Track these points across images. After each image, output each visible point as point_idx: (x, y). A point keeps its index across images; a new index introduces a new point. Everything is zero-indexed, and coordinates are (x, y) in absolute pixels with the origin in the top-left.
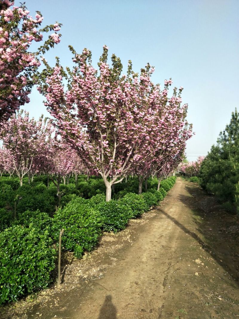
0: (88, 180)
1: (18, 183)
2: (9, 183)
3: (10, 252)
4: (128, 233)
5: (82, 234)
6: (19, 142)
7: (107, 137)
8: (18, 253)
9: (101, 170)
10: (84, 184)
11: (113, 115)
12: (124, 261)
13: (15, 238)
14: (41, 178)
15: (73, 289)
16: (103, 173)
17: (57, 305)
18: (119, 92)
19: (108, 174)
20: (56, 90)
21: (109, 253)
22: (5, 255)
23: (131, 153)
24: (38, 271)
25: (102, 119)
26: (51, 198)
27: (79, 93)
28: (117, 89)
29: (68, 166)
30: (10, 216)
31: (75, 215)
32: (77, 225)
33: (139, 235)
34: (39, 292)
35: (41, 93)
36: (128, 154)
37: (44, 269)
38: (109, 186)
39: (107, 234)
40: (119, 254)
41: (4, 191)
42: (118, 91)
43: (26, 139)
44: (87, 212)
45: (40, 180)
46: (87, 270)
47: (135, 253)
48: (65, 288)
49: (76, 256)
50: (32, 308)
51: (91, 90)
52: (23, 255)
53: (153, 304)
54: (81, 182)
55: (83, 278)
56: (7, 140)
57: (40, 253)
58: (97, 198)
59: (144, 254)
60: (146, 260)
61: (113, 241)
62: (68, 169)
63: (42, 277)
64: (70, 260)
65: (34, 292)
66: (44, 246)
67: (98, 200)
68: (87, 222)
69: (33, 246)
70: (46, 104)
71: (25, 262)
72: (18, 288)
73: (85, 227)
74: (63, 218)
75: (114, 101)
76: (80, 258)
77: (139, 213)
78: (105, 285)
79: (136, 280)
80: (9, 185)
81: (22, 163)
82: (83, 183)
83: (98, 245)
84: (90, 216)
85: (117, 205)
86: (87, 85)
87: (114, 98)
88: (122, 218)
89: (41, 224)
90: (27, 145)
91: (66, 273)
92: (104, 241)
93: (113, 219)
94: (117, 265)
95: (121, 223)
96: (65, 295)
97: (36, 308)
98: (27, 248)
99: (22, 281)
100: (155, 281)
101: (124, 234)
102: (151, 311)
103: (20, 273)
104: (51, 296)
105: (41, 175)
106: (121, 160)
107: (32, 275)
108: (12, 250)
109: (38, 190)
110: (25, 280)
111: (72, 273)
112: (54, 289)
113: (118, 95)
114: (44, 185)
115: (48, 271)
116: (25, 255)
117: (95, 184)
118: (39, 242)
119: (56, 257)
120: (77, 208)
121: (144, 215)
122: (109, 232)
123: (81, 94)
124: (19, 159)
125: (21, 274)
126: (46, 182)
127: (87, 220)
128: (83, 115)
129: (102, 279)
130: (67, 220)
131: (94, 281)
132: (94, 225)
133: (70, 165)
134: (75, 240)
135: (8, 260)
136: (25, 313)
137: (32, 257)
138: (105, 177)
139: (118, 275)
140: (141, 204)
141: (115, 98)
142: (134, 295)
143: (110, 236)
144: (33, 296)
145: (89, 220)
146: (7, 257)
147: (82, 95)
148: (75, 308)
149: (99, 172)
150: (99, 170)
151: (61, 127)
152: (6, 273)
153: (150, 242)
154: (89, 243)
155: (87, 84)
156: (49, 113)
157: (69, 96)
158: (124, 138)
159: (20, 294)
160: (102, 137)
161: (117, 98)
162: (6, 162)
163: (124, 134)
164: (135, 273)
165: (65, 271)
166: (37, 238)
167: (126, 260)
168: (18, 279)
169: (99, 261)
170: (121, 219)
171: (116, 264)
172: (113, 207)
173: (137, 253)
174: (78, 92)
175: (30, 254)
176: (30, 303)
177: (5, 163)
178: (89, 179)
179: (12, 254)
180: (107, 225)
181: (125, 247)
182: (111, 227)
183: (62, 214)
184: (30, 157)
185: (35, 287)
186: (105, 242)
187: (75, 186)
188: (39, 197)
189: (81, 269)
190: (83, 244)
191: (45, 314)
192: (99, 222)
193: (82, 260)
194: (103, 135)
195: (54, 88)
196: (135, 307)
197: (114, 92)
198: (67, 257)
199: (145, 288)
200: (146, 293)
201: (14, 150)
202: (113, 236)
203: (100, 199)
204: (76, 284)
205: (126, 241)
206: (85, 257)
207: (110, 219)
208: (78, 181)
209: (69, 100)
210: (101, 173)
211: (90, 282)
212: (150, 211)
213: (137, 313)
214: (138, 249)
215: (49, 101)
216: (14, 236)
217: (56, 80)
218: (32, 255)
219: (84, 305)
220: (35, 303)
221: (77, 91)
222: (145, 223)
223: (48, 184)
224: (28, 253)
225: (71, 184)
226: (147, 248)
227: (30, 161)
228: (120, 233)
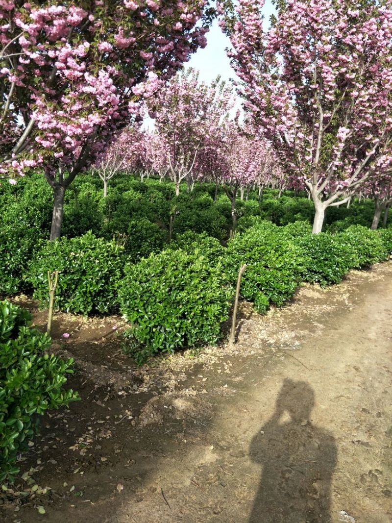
0: (279, 197)
1: (173, 192)
2: (159, 189)
3: (168, 284)
4: (346, 291)
5: (270, 277)
6: (179, 124)
7: (331, 118)
8: (179, 287)
9: (310, 179)
10: (273, 204)
11: (350, 75)
12: (336, 331)
13: (175, 265)
14: (206, 187)
15: (252, 356)
16: (314, 185)
17: (227, 371)
18: (371, 30)
19: (322, 188)
20: (251, 27)
21: (311, 315)
22: (162, 288)
23: (373, 152)
24: (204, 318)
25: (329, 84)
26: (221, 218)
27: (293, 31)
28: (367, 23)
29: (251, 171)
30: (163, 236)
31: (262, 247)
32: (263, 263)
33: (365, 296)
34: (202, 349)
35: (224, 32)
36: (369, 152)
37: (214, 317)
38: (321, 209)
39: (308, 287)
40: (328, 319)
41: (153, 200)
42: (368, 27)
43: (188, 120)
44: (282, 246)
45: (204, 190)
46: (275, 333)
47: (356, 323)
48: (240, 351)
49: (257, 309)
50: (193, 367)
51: (318, 26)
52: (186, 291)
53: (384, 405)
54: (268, 200)
55: (268, 342)
56: (162, 119)
57: (209, 294)
58: (295, 226)
59: (373, 328)
60: (376, 338)
61: (318, 299)
62: (250, 175)
63: (210, 327)
64: (247, 313)
65: (196, 346)
66: (215, 284)
67: (296, 231)
68: (281, 261)
69: (200, 281)
70: (230, 54)
71: (188, 302)
72: (176, 336)
73: (277, 269)
74: (242, 249)
75: (358, 47)
76: (263, 313)
77: (368, 262)
78: (303, 360)
79: (355, 364)
80: (160, 191)
81: (180, 159)
82: (272, 201)
83: (292, 301)
84: (286, 252)
85: (332, 241)
86: (312, 15)
87: (359, 42)
88: (338, 265)
89: (208, 253)
90: (190, 130)
91: (242, 330)
92: (302, 296)
93: (323, 264)
94: (324, 335)
95: (335, 273)
96: (240, 360)
97: (198, 368)
98: (193, 283)
99: (183, 328)
100: (388, 371)
101: (338, 291)
102: (379, 415)
103: (180, 315)
104: (219, 357)
105: (205, 182)
106: (349, 163)
107: (196, 321)
108: (170, 282)
109: (201, 204)
110: (186, 327)
111: (251, 332)
112: (224, 349)
113: (367, 36)
114: (210, 198)
115: (218, 322)
116: (188, 293)
117: (291, 205)
118: (208, 277)
119: (231, 304)
120: (265, 237)
121: (376, 265)
122: (312, 283)
123: (296, 32)
124: (176, 152)
125: (181, 318)
126: (213, 193)
127: (280, 259)
128: (291, 75)
129: (299, 350)
130: (248, 253)
131: (285, 351)
132: (292, 267)
133: (253, 169)
134: (258, 285)
135: (166, 296)
136: (182, 372)
137: (198, 297)
138: (316, 191)
139: (325, 350)
140: (375, 247)
141: (362, 42)
142: (351, 385)
143: (313, 290)
144: (193, 352)
145: (284, 258)
146: (163, 289)
147: (297, 34)
148: (255, 382)
149: (306, 182)
150: (308, 178)
151: (251, 98)
152: (162, 312)
153: (385, 310)
154: (280, 293)
155: (312, 13)
156: (234, 71)
157: (274, 38)
158: (365, 123)
159: (178, 345)
160: (322, 119)
161: (364, 42)
162: (156, 156)
163: (366, 113)
164: (355, 352)
165: (240, 327)
166: (206, 271)
167: (339, 331)
168: (177, 323)
169: (293, 323)
170: (336, 267)
171: (322, 333)
172: (325, 244)
173: (360, 323)
174: (291, 29)
175: (195, 292)
176: (190, 361)
177: (154, 157)
178: (281, 197)
179: (171, 288)
180: (311, 271)
181: (339, 311)
182: (317, 277)
183: (241, 243)
184: (192, 150)
185: (198, 339)
186: (305, 297)
187: (257, 204)
188: (205, 213)
189: (265, 329)
190: (271, 294)
191: (211, 380)
192: (300, 265)
193: (266, 317)
194: (325, 115)
195: (248, 23)
196: (352, 402)
197: (361, 29)
198: (242, 308)
199: (370, 379)
200: (372, 386)
201: (170, 136)
202: (318, 291)
203: (302, 229)
204: (257, 349)
205: (342, 301)
206: (270, 313)
207: (317, 263)
208: (262, 197)
209: (272, 46)
210: (310, 185)
211: (279, 350)
212: (388, 261)
213: (354, 412)
214: (362, 317)
215: (236, 48)
216: (173, 263)
217: (254, 7)
218: (198, 294)
219: (269, 382)
220: (196, 361)
221: (290, 27)
222: (377, 279)
223: (217, 196)
224: (192, 290)
225: (252, 201)
226: (379, 319)
227: (192, 157)
228: (331, 288)
